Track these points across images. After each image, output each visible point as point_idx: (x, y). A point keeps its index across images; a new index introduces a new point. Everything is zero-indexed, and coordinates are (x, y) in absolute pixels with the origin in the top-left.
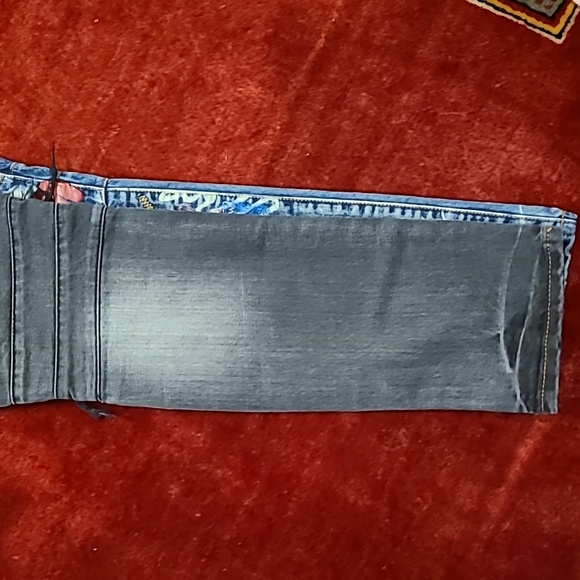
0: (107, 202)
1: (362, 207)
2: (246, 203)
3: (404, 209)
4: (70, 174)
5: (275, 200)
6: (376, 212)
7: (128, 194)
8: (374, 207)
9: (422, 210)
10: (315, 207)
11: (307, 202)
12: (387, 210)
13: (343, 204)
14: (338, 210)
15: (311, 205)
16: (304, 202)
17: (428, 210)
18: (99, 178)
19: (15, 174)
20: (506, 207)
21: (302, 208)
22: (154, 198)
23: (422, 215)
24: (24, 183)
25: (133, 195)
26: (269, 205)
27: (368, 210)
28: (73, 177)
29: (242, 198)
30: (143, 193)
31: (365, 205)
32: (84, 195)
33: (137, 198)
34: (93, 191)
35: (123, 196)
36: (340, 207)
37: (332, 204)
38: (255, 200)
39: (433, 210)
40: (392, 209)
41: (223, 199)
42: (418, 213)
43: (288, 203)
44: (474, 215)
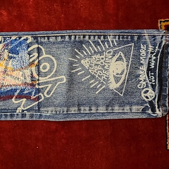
1: (70, 37)
2: (16, 40)
3: (90, 36)
5: (29, 37)
6: (77, 38)
8: (75, 36)
9: (98, 35)
10: (48, 39)
11: (45, 37)
12: (82, 37)
13: (61, 36)
14: (59, 39)
15: (46, 38)
16: (43, 37)
17: (101, 35)
20: (138, 31)
21: (43, 40)
23: (98, 38)
26: (27, 39)
27: (73, 37)
29: (13, 38)
31: (71, 35)
36: (60, 37)
37: (56, 36)
38: (20, 38)
39: (104, 35)
40: (84, 36)
41: (5, 39)
42: (97, 37)
43: (35, 38)
44: (123, 35)
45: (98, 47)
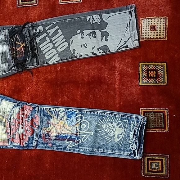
0: (39, 110)
1: (97, 112)
2: (71, 111)
3: (107, 113)
4: (30, 104)
5: (77, 110)
6: (101, 114)
7: (44, 108)
8: (100, 112)
9: (111, 114)
10: (87, 112)
11: (85, 111)
12: (103, 113)
13: (93, 112)
14: (92, 113)
15: (86, 112)
16: (84, 111)
17: (113, 114)
18: (37, 105)
19: (18, 103)
20: (131, 114)
21: (84, 113)
22: (49, 110)
23: (111, 115)
24: (20, 105)
25: (45, 109)
26: (76, 111)
27: (99, 113)
28: (31, 104)
29: (70, 110)
30: (47, 108)
31: (98, 112)
32: (33, 108)
33: (46, 110)
34: (35, 108)
35: (42, 109)
36: (92, 112)
37: (91, 112)
38: (73, 110)
39: (114, 114)
40: (104, 113)
41: (65, 110)
42: (110, 114)
43: (80, 111)
44: (123, 115)
45: (111, 119)
